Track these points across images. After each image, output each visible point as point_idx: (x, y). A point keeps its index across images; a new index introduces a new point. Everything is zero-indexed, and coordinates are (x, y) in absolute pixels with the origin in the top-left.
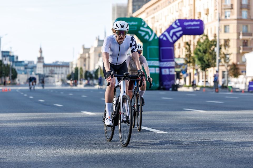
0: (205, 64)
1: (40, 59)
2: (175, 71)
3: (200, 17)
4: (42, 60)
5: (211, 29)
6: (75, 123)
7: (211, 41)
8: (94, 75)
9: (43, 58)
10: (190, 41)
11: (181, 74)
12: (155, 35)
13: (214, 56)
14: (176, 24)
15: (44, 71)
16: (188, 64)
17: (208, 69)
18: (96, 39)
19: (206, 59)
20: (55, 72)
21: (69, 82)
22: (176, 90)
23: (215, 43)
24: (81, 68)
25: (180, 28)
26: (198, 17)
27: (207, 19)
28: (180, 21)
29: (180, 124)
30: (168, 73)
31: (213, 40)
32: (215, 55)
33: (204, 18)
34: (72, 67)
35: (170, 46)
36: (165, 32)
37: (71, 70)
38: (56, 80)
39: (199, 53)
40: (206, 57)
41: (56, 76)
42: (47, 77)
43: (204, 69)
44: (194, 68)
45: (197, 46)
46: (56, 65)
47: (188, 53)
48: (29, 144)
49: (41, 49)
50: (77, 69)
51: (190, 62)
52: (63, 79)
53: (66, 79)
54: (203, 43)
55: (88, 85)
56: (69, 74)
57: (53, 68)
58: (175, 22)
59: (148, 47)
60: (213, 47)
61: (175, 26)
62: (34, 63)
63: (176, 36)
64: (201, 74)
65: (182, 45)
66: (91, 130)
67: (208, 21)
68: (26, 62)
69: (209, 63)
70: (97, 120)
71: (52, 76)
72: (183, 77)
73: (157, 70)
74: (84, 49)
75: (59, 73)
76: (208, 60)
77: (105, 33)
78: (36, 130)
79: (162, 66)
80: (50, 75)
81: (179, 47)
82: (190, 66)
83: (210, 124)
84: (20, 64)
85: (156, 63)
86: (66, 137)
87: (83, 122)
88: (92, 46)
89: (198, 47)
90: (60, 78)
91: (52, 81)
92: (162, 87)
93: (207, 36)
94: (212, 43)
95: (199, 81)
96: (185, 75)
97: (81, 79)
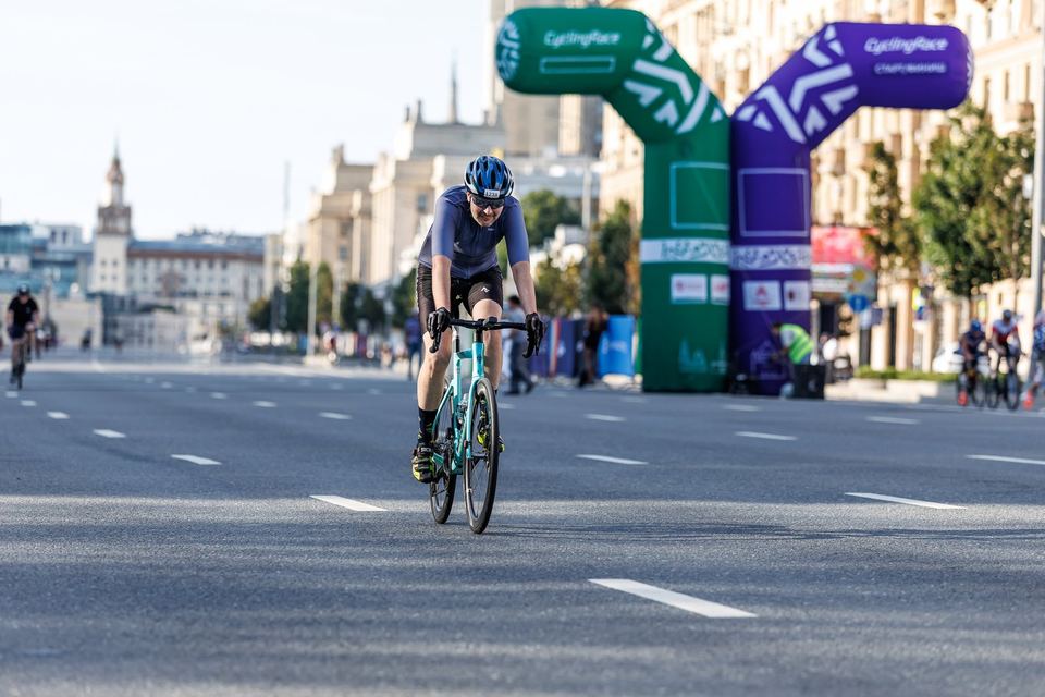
0: (972, 260)
1: (114, 216)
2: (814, 296)
3: (954, 12)
4: (121, 225)
5: (1007, 75)
6: (273, 553)
7: (1005, 143)
8: (389, 308)
9: (127, 212)
10: (898, 138)
11: (846, 311)
12: (713, 101)
13: (1017, 221)
14: (823, 47)
15: (130, 280)
16: (884, 261)
17: (985, 288)
18: (408, 119)
19: (977, 236)
20: (191, 285)
21: (261, 339)
22: (819, 394)
23: (1025, 153)
24: (325, 269)
25: (845, 71)
26: (942, 16)
27: (989, 23)
28: (846, 30)
29: (826, 572)
30: (775, 305)
31: (1015, 133)
32: (1027, 216)
33: (969, 19)
34: (277, 265)
35: (793, 165)
36: (764, 85)
37: (274, 277)
38: (195, 328)
39: (939, 200)
40: (979, 222)
41: (193, 306)
42: (148, 309)
43: (963, 287)
44: (913, 283)
45: (929, 163)
46: (193, 252)
47: (884, 201)
48: (26, 656)
49: (117, 163)
50: (300, 273)
51: (890, 249)
52: (231, 321)
53: (243, 322)
54: (962, 153)
55: (359, 357)
56: (261, 299)
57: (178, 265)
58: (821, 34)
59: (674, 166)
60: (1015, 172)
61: (820, 59)
62: (77, 240)
63: (824, 110)
64: (948, 314)
65: (856, 157)
66: (358, 592)
67: (989, 34)
68: (40, 233)
69: (990, 254)
70: (393, 542)
71: (170, 309)
72: (853, 327)
73: (721, 288)
74: (342, 166)
75: (208, 294)
76: (984, 243)
77: (454, 85)
78: (71, 586)
79: (742, 265)
80: (164, 301)
81: (838, 172)
82: (896, 269)
83: (982, 574)
84: (9, 239)
85: (716, 250)
86: (220, 628)
87: (320, 549)
88: (384, 156)
89: (937, 171)
90: (213, 321)
91: (171, 334)
92: (741, 377)
93: (982, 114)
94: (1011, 153)
95: (936, 349)
96: (865, 317)
97: (325, 327)
